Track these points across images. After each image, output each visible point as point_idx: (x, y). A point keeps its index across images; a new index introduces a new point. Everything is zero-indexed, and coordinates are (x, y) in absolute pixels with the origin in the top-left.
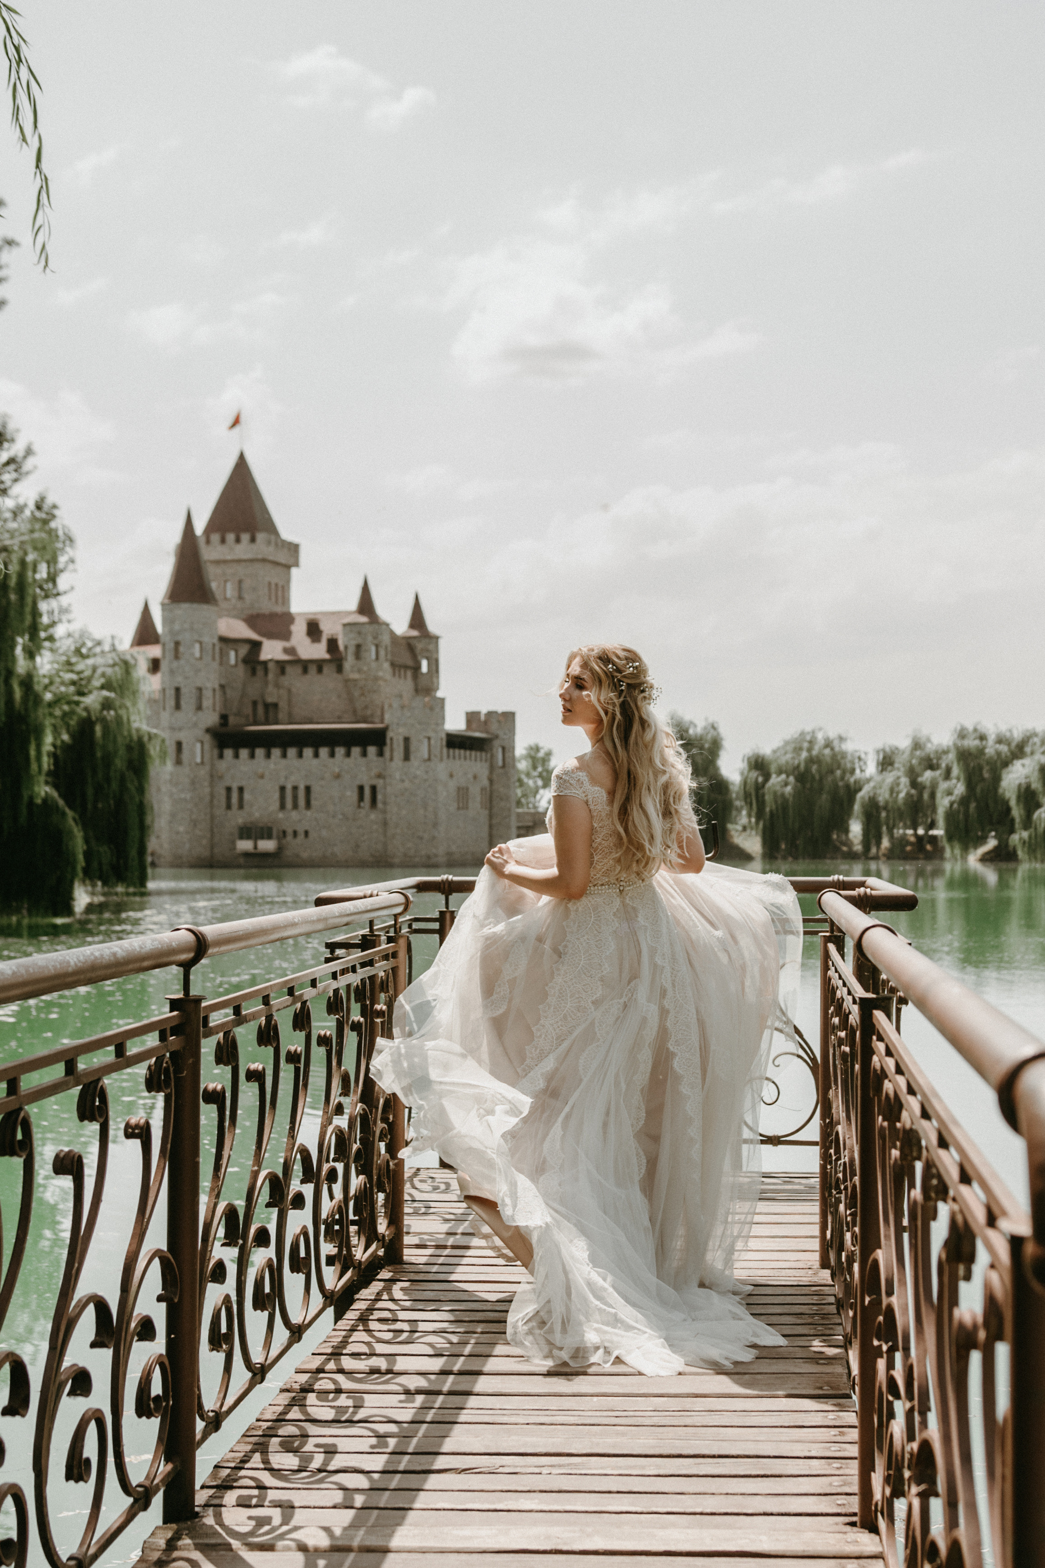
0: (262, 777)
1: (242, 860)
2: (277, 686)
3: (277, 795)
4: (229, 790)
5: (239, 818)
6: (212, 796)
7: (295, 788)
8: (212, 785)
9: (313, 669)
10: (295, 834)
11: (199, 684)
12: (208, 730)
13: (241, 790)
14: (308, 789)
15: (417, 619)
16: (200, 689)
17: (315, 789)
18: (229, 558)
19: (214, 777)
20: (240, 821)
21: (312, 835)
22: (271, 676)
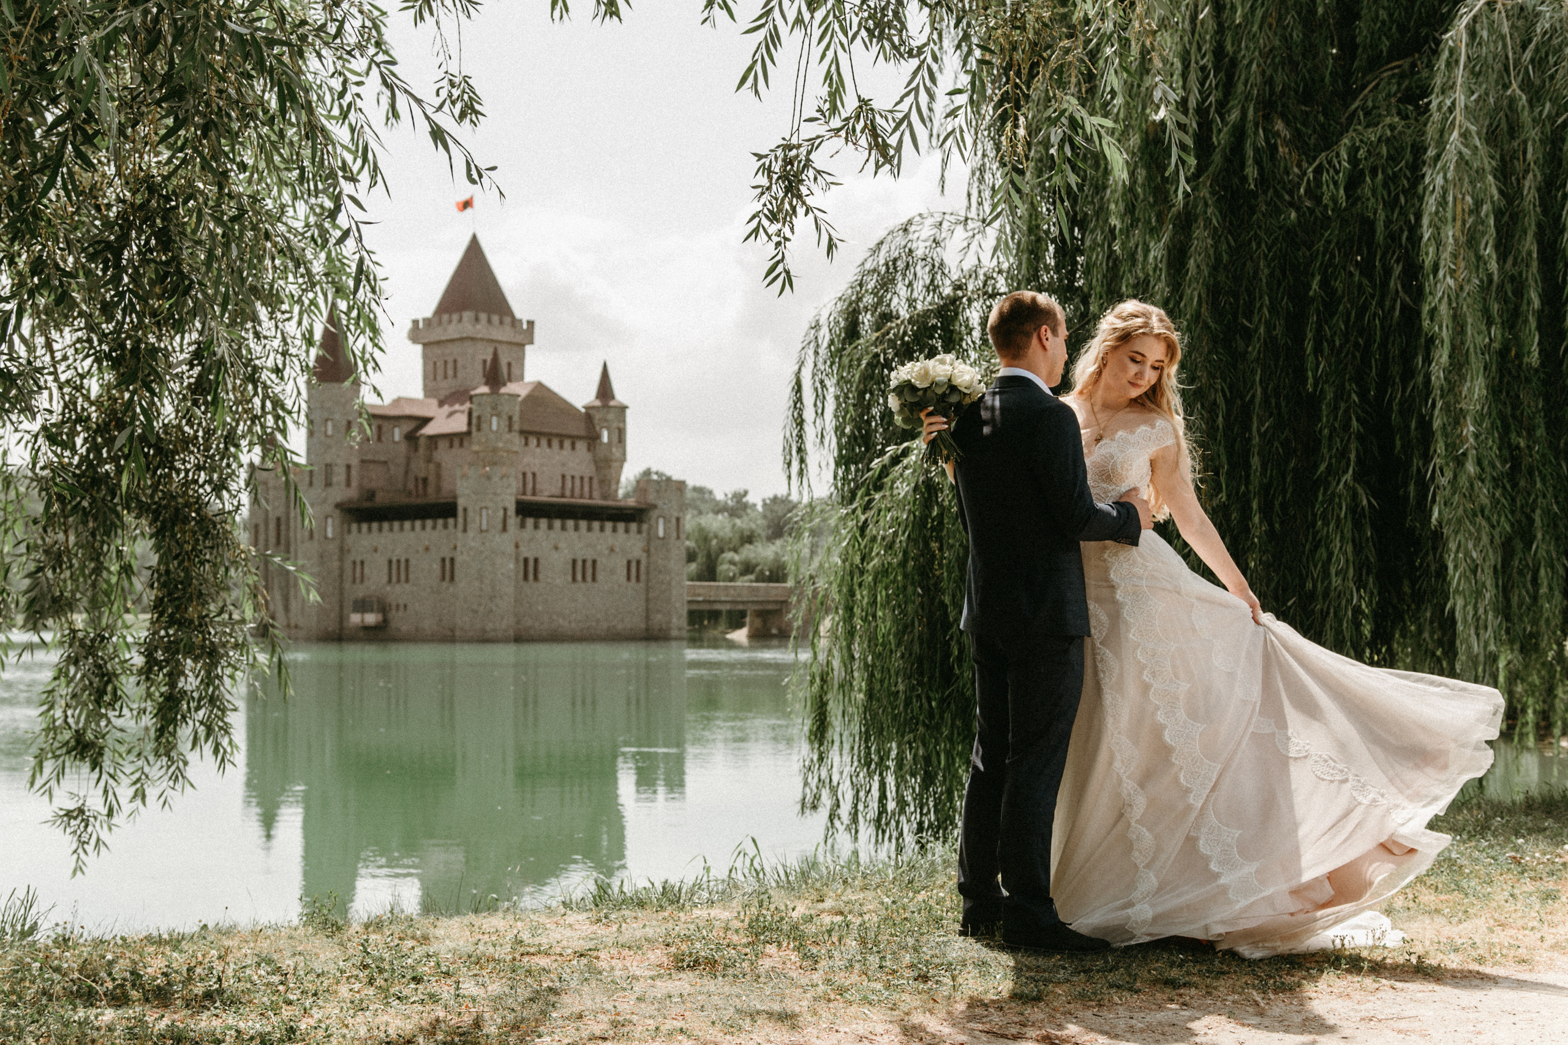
0: (376, 550)
1: (361, 634)
2: (429, 460)
3: (386, 570)
4: (354, 563)
5: (360, 591)
6: (342, 570)
7: (399, 561)
8: (341, 559)
9: (456, 442)
10: (398, 606)
11: (328, 461)
12: (338, 506)
13: (362, 563)
14: (407, 561)
15: (605, 389)
16: (328, 466)
17: (413, 562)
18: (443, 338)
19: (343, 551)
20: (360, 595)
21: (410, 606)
22: (422, 451)
